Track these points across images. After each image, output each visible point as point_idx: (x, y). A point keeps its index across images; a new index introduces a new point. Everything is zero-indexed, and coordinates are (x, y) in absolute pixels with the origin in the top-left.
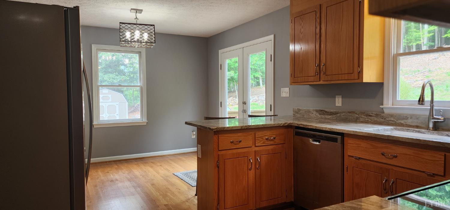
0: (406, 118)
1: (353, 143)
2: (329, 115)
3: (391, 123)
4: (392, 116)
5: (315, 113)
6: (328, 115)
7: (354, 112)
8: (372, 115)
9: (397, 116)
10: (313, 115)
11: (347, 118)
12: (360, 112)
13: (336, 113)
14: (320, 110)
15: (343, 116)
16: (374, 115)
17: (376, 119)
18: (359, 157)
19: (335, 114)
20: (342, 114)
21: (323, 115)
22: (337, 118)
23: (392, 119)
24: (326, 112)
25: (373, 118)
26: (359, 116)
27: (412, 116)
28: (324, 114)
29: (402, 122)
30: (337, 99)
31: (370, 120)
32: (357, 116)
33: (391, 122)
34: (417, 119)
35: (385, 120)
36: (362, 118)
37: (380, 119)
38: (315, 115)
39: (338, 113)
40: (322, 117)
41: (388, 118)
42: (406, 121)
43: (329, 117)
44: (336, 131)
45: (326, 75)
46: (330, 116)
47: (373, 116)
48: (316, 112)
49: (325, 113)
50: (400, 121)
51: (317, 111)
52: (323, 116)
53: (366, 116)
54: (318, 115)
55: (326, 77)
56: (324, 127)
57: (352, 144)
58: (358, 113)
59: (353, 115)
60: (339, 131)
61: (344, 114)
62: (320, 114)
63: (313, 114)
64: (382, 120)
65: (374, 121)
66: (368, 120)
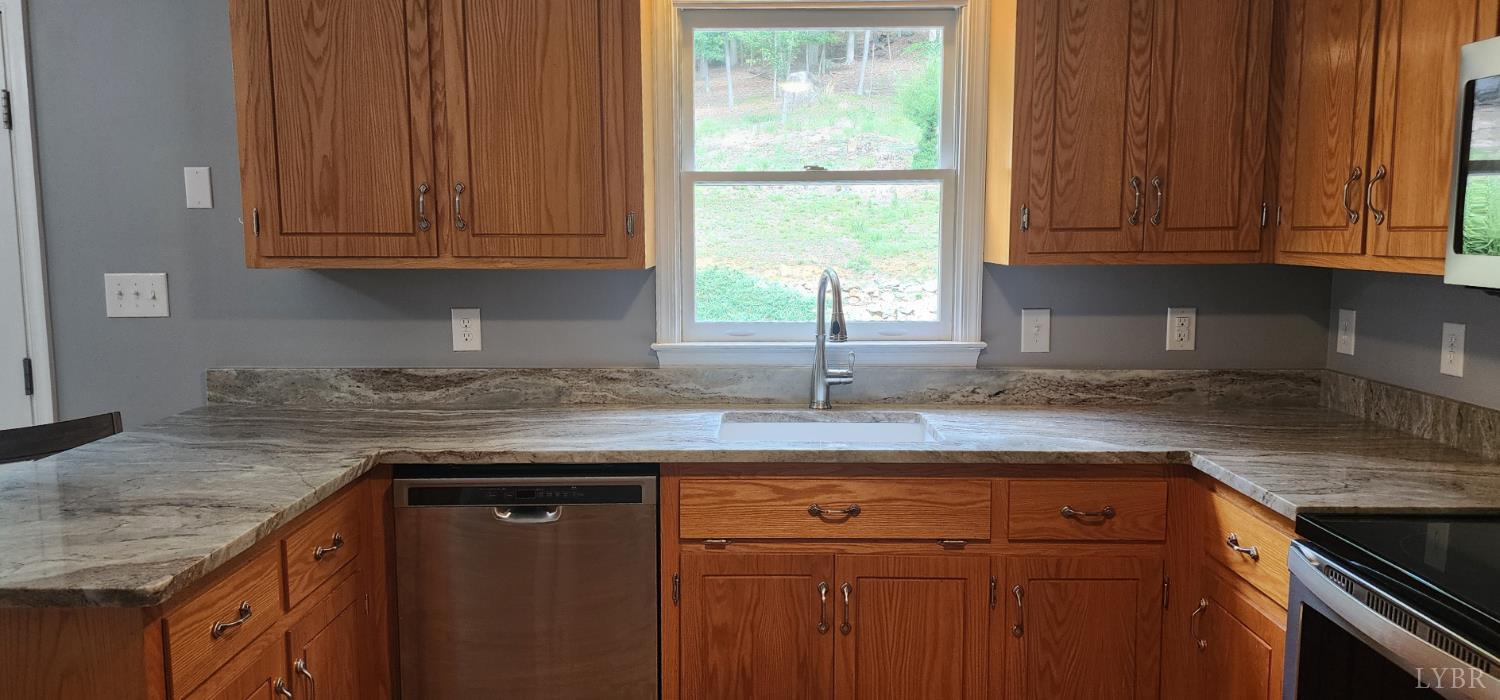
0: (735, 378)
1: (703, 492)
2: (428, 389)
3: (688, 399)
4: (690, 374)
5: (346, 384)
6: (421, 388)
7: (544, 372)
8: (617, 375)
9: (706, 374)
10: (337, 395)
11: (515, 396)
12: (573, 370)
13: (463, 380)
14: (376, 371)
15: (497, 387)
16: (626, 376)
17: (635, 390)
18: (729, 536)
19: (457, 384)
20: (492, 383)
21: (395, 391)
22: (466, 399)
23: (691, 385)
24: (410, 377)
25: (621, 386)
26: (566, 385)
27: (751, 371)
28: (398, 387)
29: (725, 391)
30: (457, 325)
31: (610, 395)
32: (561, 383)
33: (687, 395)
34: (768, 378)
35: (666, 390)
36: (580, 388)
37: (650, 389)
38: (352, 393)
39: (475, 379)
40: (390, 398)
41: (677, 383)
42: (735, 387)
43: (429, 396)
44: (635, 461)
45: (474, 235)
46: (433, 393)
47: (625, 380)
48: (352, 382)
49: (403, 381)
50: (717, 390)
51: (360, 376)
52: (392, 395)
53: (598, 383)
54: (370, 393)
55: (475, 241)
56: (579, 453)
57: (699, 496)
58: (563, 373)
59: (542, 382)
60: (650, 457)
61: (498, 381)
62: (376, 389)
63: (337, 389)
64: (656, 389)
65: (629, 397)
66: (605, 397)
